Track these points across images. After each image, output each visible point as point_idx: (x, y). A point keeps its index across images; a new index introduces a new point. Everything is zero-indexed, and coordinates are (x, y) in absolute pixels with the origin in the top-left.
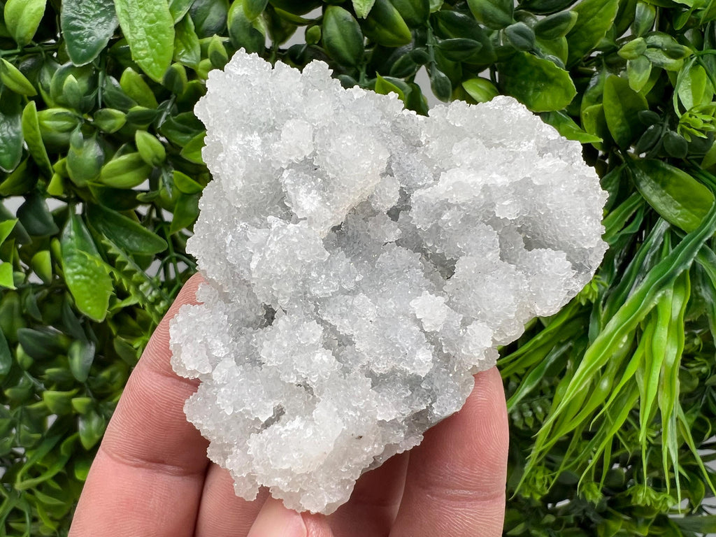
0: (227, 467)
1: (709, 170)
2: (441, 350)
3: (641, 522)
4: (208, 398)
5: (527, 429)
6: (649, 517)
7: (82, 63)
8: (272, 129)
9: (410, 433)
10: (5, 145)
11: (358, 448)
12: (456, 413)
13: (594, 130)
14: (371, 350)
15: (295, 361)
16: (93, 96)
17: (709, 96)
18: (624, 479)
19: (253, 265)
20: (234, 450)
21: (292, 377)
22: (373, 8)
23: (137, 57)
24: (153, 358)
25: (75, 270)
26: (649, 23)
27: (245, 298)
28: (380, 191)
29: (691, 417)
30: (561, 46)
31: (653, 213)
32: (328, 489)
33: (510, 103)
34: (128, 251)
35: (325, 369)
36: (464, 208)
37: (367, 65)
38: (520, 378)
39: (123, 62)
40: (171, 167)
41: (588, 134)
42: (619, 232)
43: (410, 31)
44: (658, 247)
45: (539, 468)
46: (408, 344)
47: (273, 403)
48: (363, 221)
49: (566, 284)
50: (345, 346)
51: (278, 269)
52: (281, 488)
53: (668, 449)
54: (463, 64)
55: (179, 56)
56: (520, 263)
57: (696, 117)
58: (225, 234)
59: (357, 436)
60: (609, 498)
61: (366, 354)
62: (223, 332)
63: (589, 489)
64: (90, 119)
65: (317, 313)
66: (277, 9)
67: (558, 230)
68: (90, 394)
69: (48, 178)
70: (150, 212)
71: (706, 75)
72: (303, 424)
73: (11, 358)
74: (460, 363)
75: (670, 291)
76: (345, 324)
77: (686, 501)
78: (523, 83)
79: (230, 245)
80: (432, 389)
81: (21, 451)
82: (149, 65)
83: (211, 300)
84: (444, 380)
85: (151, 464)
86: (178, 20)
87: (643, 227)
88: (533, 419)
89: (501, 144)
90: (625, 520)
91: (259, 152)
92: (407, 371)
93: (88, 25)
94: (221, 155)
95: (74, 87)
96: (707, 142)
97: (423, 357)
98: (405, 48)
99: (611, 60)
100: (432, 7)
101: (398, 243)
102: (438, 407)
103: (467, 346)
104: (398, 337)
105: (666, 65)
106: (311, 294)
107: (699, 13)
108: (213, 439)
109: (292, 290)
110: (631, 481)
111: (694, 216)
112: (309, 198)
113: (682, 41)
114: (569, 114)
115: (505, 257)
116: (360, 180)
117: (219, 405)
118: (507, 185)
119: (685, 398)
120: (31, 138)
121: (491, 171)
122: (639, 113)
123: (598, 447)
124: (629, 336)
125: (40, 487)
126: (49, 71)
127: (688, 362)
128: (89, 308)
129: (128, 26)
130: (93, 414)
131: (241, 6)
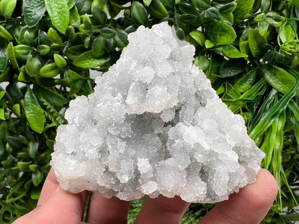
1: (293, 68)
6: (271, 214)
7: (31, 26)
13: (245, 52)
16: (36, 39)
17: (293, 37)
22: (151, 2)
23: (54, 23)
25: (30, 112)
26: (267, 7)
29: (287, 173)
30: (230, 17)
31: (270, 87)
39: (48, 25)
40: (69, 69)
41: (242, 54)
42: (256, 94)
43: (167, 11)
44: (272, 101)
54: (190, 25)
55: (71, 23)
57: (287, 46)
64: (35, 49)
66: (112, 3)
68: (37, 163)
69: (18, 74)
70: (61, 88)
71: (291, 28)
73: (4, 149)
75: (277, 119)
77: (287, 208)
78: (215, 33)
81: (9, 187)
82: (59, 27)
86: (71, 8)
87: (266, 92)
93: (34, 10)
95: (28, 36)
96: (293, 56)
98: (165, 18)
99: (252, 23)
100: (176, 1)
105: (274, 24)
107: (288, 3)
111: (287, 87)
113: (282, 14)
114: (234, 46)
119: (285, 164)
120: (11, 57)
122: (263, 45)
124: (260, 138)
125: (17, 202)
126: (18, 30)
127: (286, 149)
128: (36, 128)
129: (50, 10)
130: (38, 171)
131: (97, 2)
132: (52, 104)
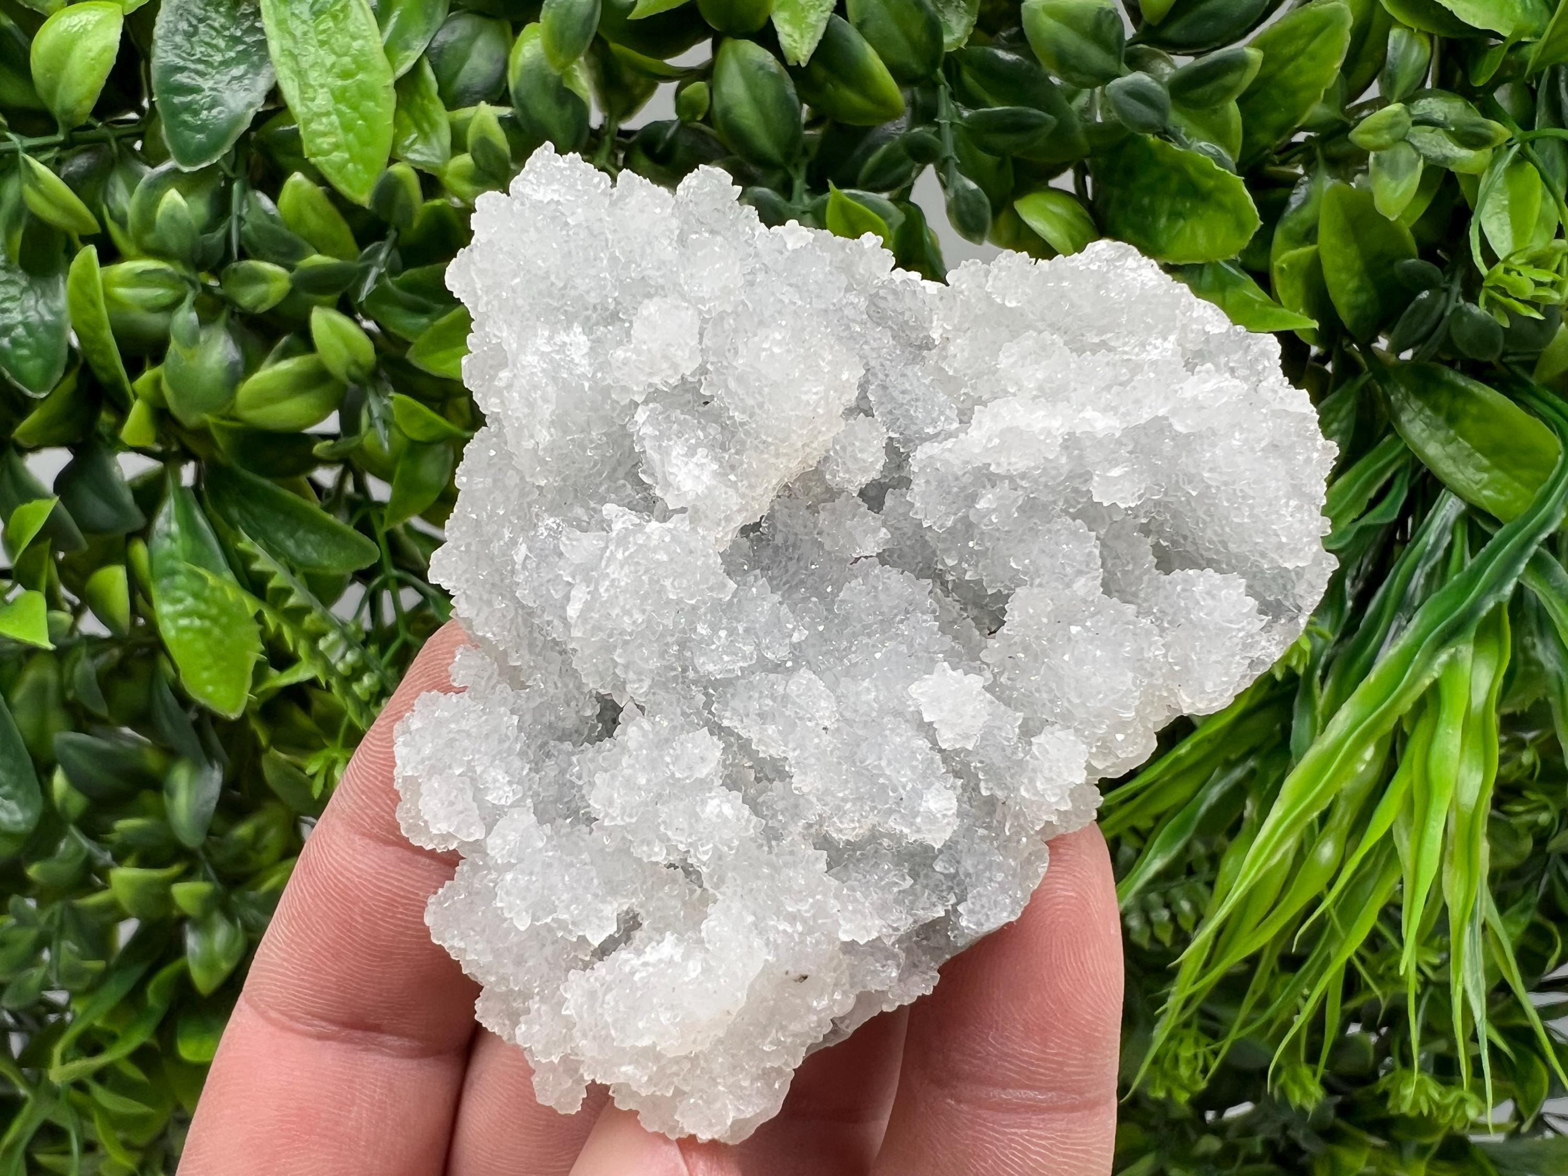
0: (519, 1040)
1: (1551, 386)
2: (976, 789)
3: (1409, 1152)
4: (477, 893)
5: (1158, 948)
6: (1427, 1141)
7: (195, 164)
8: (613, 318)
9: (911, 968)
10: (30, 340)
11: (798, 1001)
12: (1010, 924)
13: (1299, 300)
14: (827, 791)
15: (664, 815)
16: (220, 233)
17: (1548, 227)
18: (1372, 1057)
19: (573, 611)
20: (534, 1005)
21: (657, 849)
22: (820, 42)
23: (314, 150)
24: (355, 803)
25: (180, 607)
26: (1418, 71)
27: (556, 678)
28: (844, 448)
29: (1517, 923)
30: (1227, 123)
31: (1429, 480)
32: (735, 1090)
33: (1123, 256)
34: (293, 564)
35: (726, 834)
36: (1024, 483)
37: (810, 167)
38: (1143, 837)
39: (283, 160)
40: (386, 384)
41: (1285, 311)
42: (1355, 521)
43: (902, 91)
44: (1440, 554)
45: (1185, 1032)
46: (905, 778)
47: (616, 905)
48: (807, 514)
49: (1246, 647)
50: (771, 781)
51: (626, 619)
52: (634, 1088)
53: (1465, 992)
54: (1016, 161)
55: (404, 147)
56: (1145, 600)
57: (1519, 274)
58: (513, 543)
59: (797, 975)
60: (1339, 1099)
61: (814, 800)
62: (510, 751)
63: (1295, 1079)
64: (213, 283)
65: (710, 712)
66: (615, 47)
67: (1227, 529)
68: (212, 874)
69: (122, 410)
70: (341, 480)
71: (1539, 180)
72: (680, 950)
73: (40, 797)
74: (1016, 816)
75: (1466, 650)
76: (769, 737)
77: (1508, 1107)
78: (1146, 201)
79: (524, 567)
80: (957, 872)
81: (60, 997)
82: (341, 167)
83: (483, 683)
84: (984, 854)
85: (352, 1031)
86: (403, 69)
87: (1407, 510)
88: (1171, 927)
89: (1103, 344)
90: (1375, 1147)
91: (584, 366)
92: (902, 835)
93: (210, 83)
94: (504, 374)
95: (179, 215)
96: (1546, 328)
97: (937, 806)
98: (890, 127)
99: (1334, 150)
100: (947, 39)
101: (883, 559)
102: (971, 912)
103: (1032, 781)
104: (884, 763)
105: (1454, 160)
106: (695, 670)
107: (1525, 50)
108: (488, 980)
109: (655, 663)
110: (1388, 1060)
111: (1516, 485)
112: (691, 466)
113: (1489, 110)
114: (1245, 268)
115: (1113, 587)
116: (801, 428)
117: (502, 909)
118: (1117, 435)
119: (1503, 880)
120: (85, 323)
121: (1084, 405)
122: (1396, 264)
123: (1312, 987)
124: (1378, 747)
125: (100, 1076)
126: (125, 181)
127: (1509, 802)
128: (210, 689)
129: (296, 84)
130: (217, 917)
131: (538, 41)
132: (296, 567)
